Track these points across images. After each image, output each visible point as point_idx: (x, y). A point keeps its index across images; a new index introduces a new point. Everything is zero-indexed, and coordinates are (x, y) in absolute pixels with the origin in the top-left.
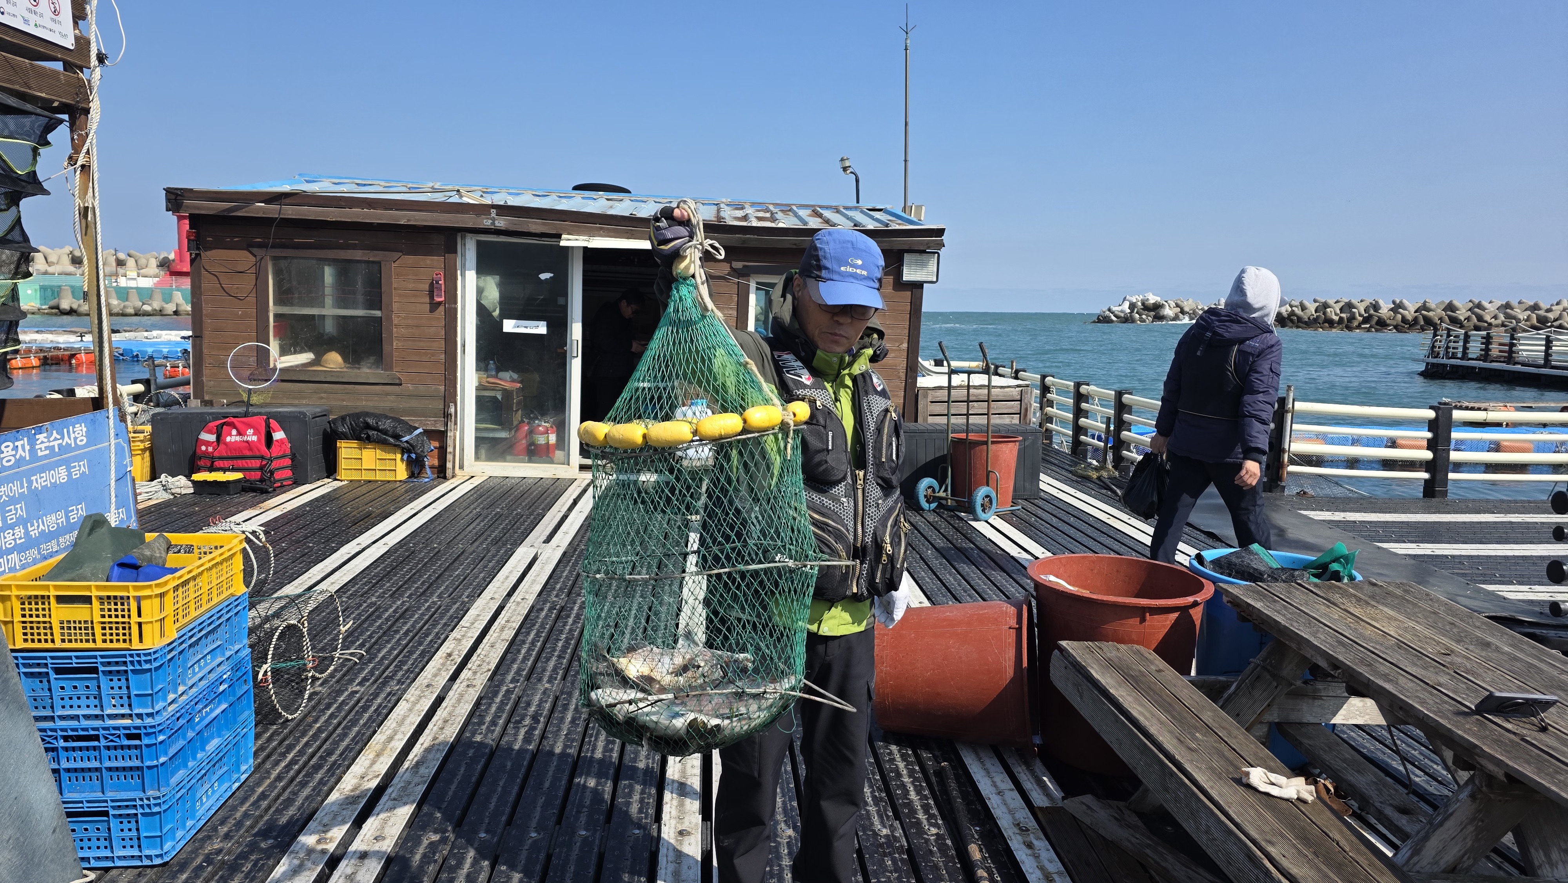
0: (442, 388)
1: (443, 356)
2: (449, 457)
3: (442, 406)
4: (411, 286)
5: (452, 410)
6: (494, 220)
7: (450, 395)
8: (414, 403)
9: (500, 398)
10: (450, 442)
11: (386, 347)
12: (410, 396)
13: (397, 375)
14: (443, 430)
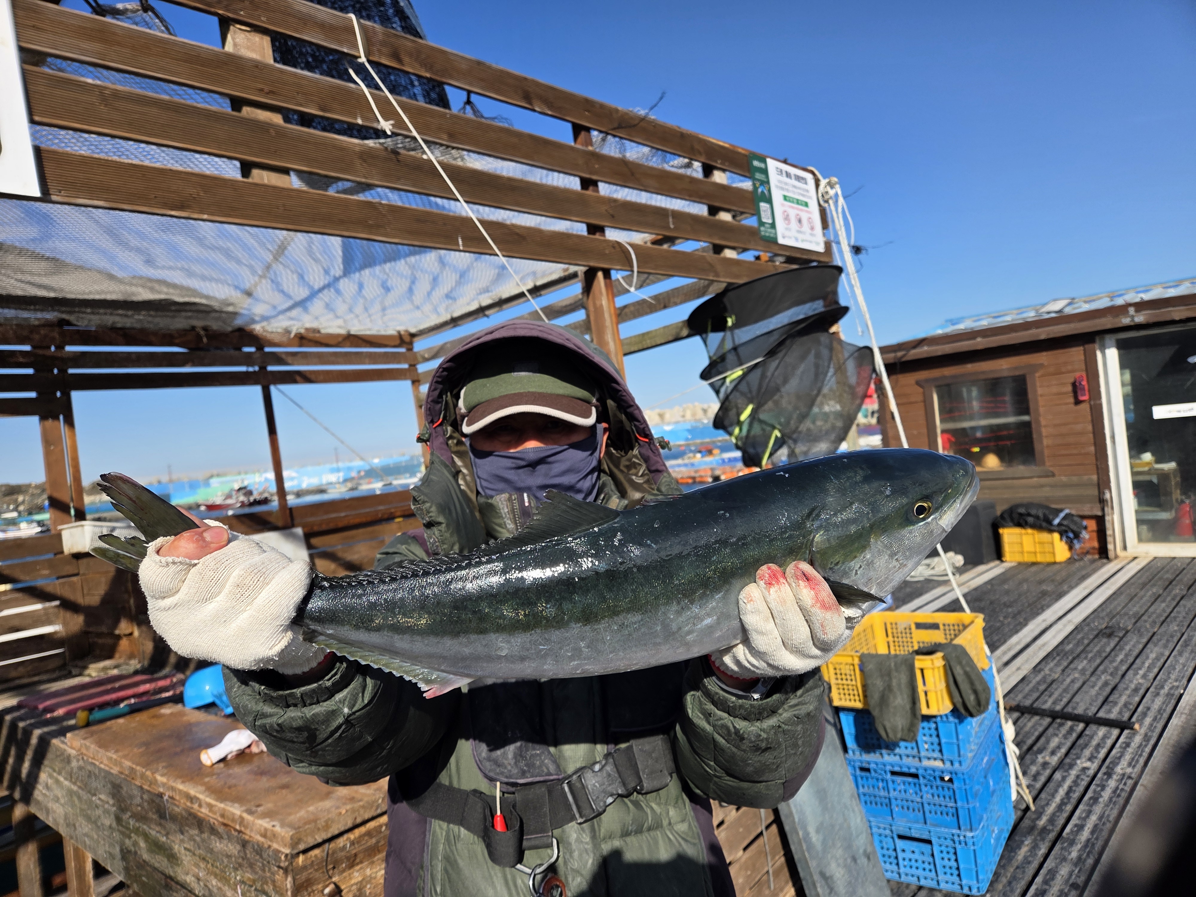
0: (1095, 477)
1: (1092, 449)
2: (1109, 539)
3: (1096, 493)
4: (1054, 390)
5: (1107, 496)
6: (1133, 317)
7: (1103, 483)
8: (1069, 492)
9: (1155, 480)
10: (1108, 525)
11: (1037, 446)
12: (1065, 486)
13: (1051, 469)
14: (1100, 513)
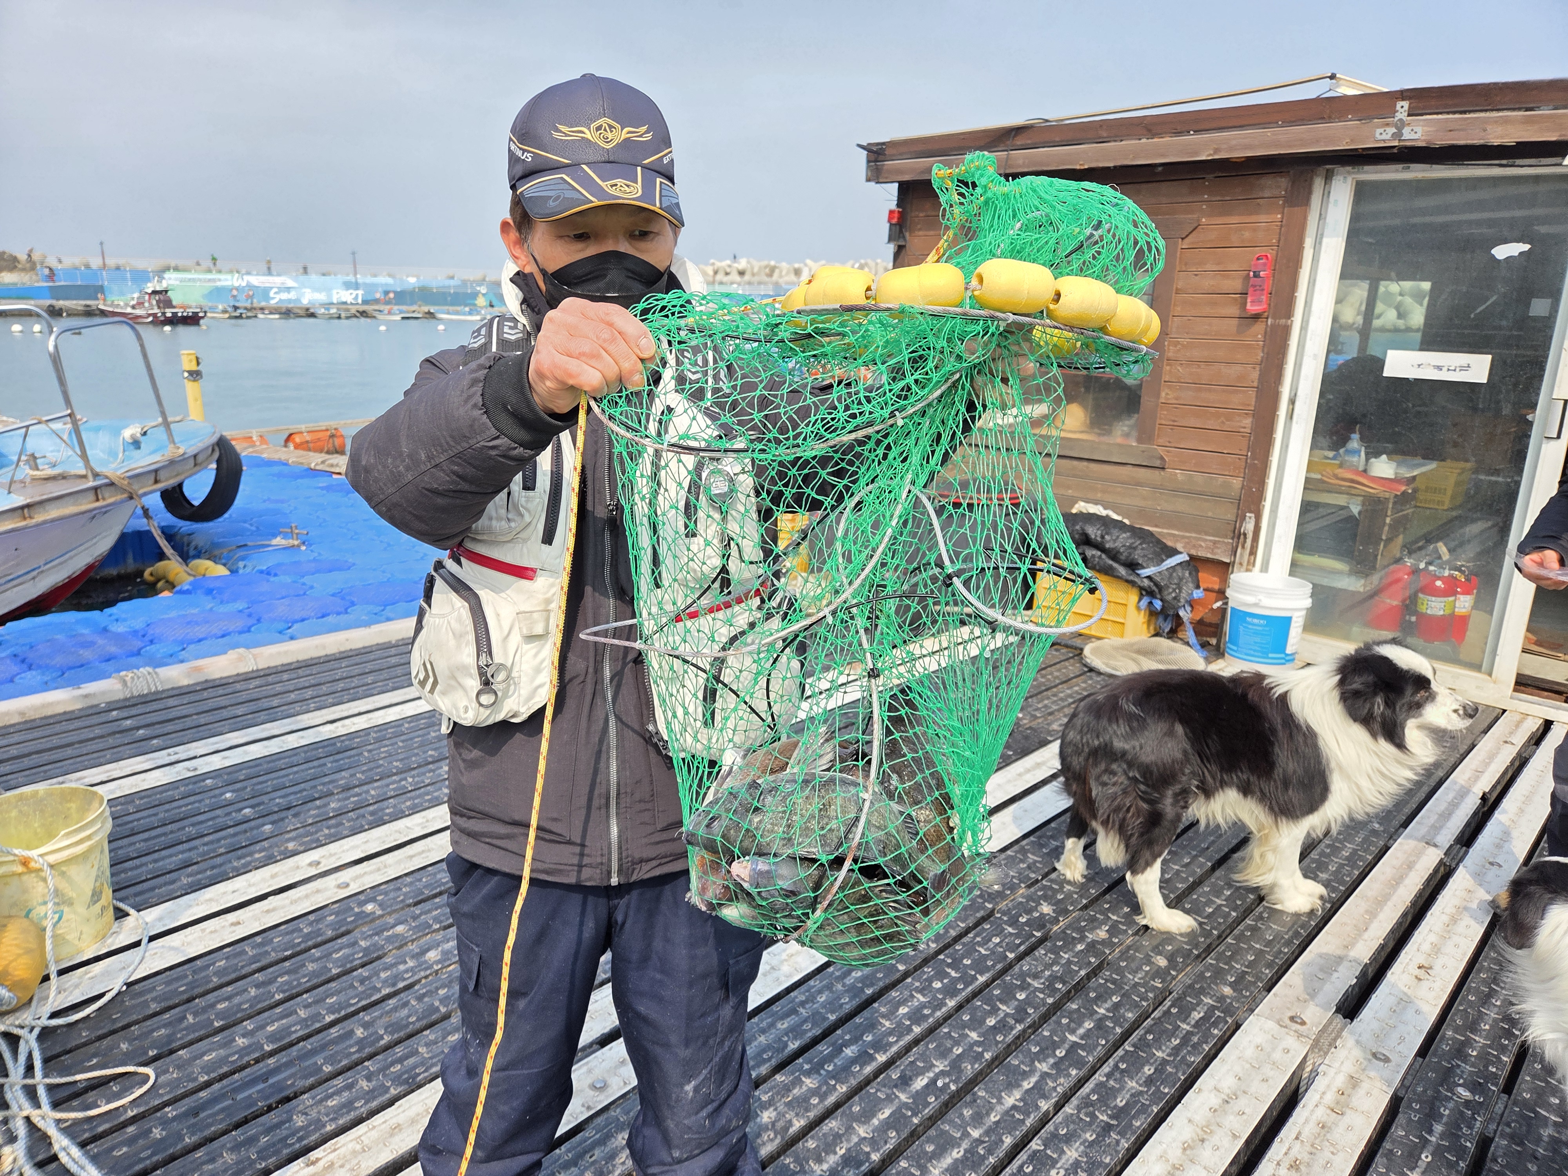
0: (1237, 483)
1: (1248, 422)
3: (1231, 516)
4: (1208, 283)
5: (1251, 525)
6: (1401, 125)
7: (1251, 497)
8: (1181, 505)
9: (1356, 510)
11: (1146, 399)
12: (1177, 491)
13: (1161, 451)
14: (1227, 560)
